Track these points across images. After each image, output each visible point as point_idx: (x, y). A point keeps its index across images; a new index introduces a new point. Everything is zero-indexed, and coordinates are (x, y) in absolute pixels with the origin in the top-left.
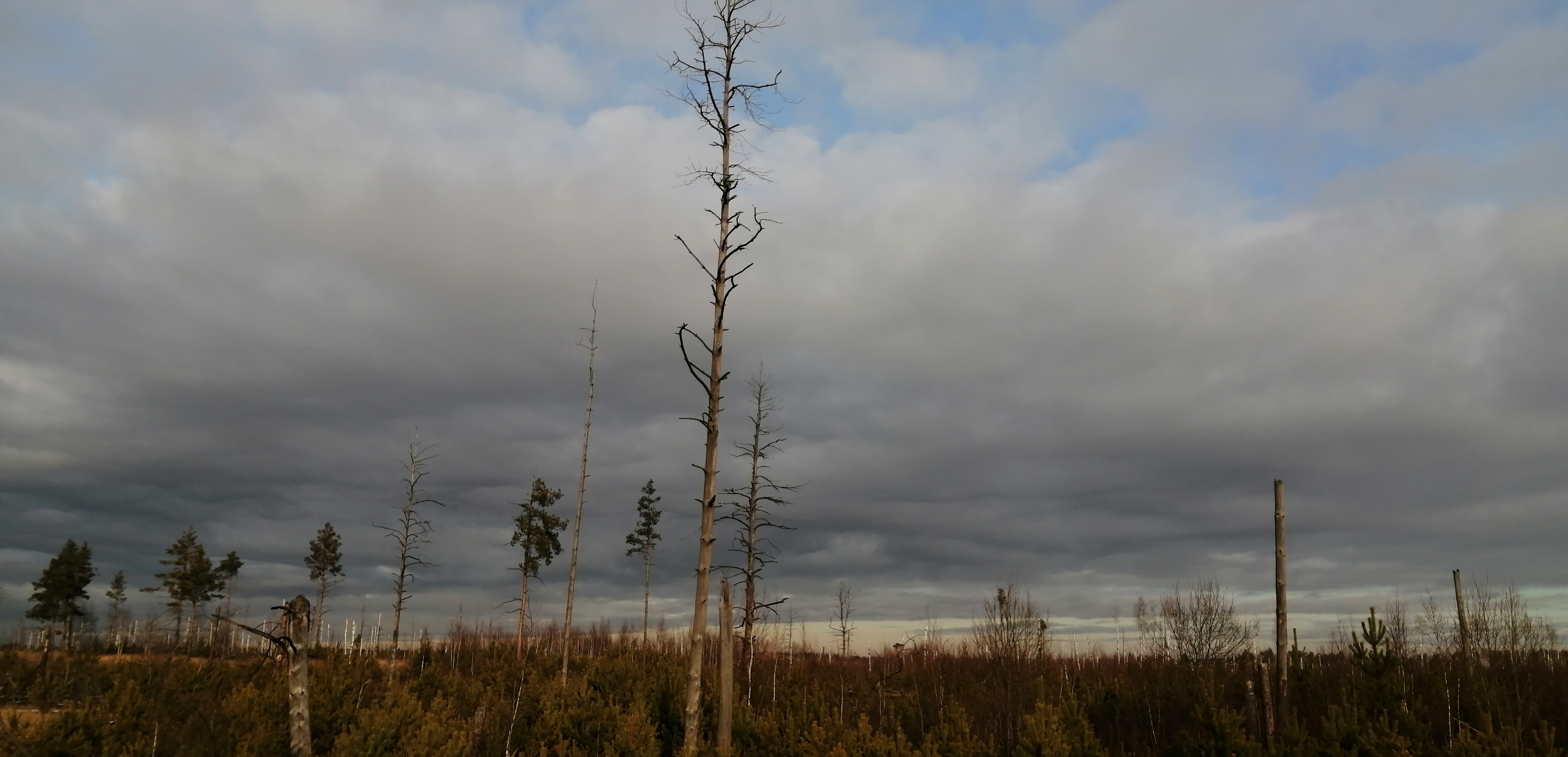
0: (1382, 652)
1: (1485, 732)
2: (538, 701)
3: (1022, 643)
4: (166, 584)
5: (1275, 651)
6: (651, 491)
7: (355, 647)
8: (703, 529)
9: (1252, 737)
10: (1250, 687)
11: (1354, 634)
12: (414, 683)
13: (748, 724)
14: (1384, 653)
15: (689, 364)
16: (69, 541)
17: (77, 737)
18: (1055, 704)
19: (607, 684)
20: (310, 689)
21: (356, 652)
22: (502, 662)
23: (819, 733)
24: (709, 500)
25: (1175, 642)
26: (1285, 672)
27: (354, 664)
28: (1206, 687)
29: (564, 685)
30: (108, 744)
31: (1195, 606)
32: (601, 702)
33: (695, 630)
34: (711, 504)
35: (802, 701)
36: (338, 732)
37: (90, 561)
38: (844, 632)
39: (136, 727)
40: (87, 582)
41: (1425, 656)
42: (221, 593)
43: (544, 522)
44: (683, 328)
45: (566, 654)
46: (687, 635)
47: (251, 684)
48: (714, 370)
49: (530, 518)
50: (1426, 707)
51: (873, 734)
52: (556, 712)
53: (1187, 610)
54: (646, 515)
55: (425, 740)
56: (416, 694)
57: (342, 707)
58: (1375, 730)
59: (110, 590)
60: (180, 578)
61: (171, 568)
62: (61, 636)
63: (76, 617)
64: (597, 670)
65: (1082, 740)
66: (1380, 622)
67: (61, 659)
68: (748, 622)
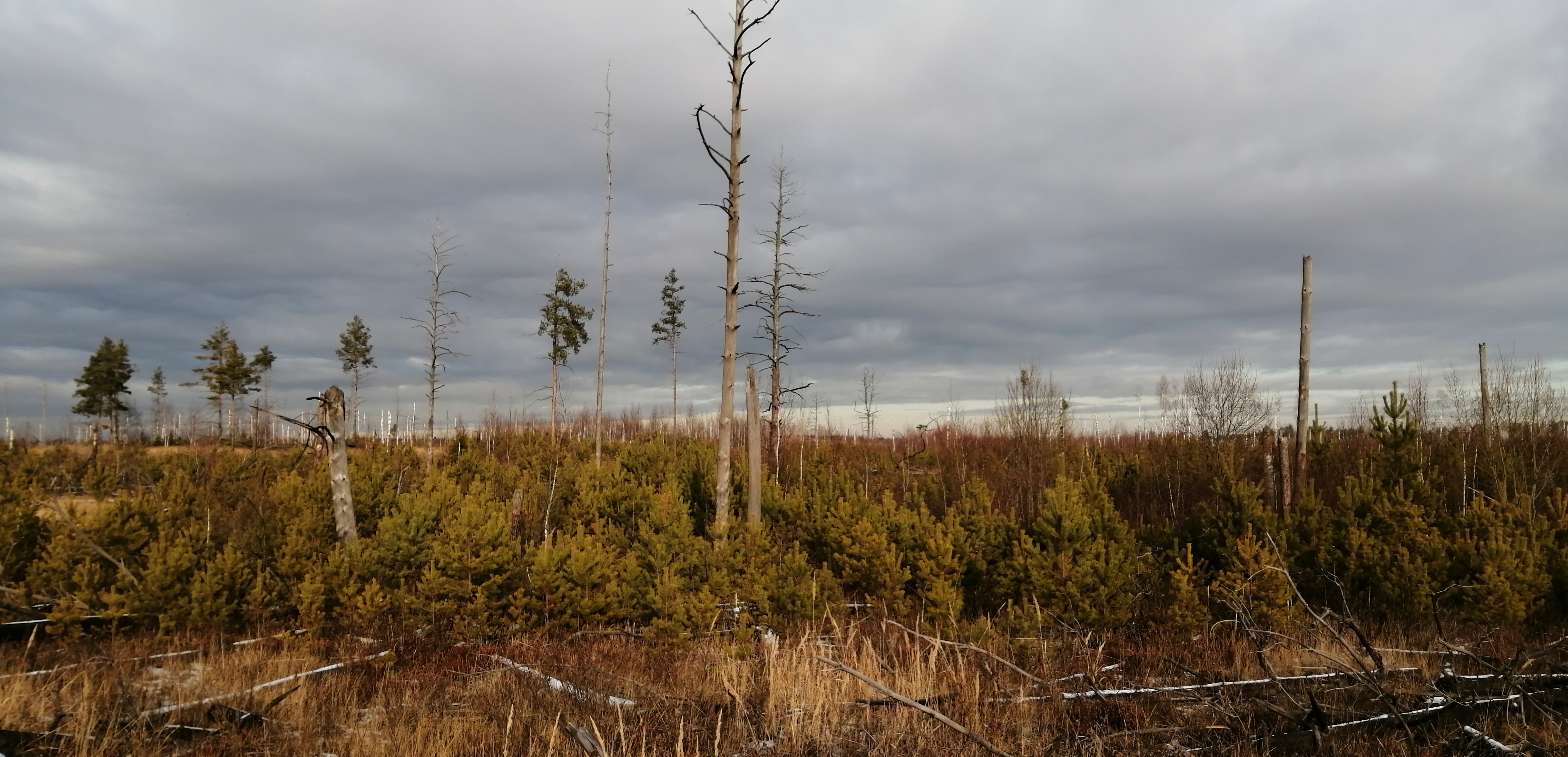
0: (1401, 426)
1: (1499, 500)
2: (574, 483)
3: (1044, 422)
4: (204, 378)
5: (1295, 427)
6: (674, 280)
7: (392, 436)
8: (727, 316)
9: (1269, 507)
10: (1269, 461)
11: (1375, 408)
12: (451, 469)
13: (776, 501)
14: (1404, 427)
15: (708, 147)
16: (106, 338)
17: (134, 523)
18: (1076, 479)
19: (639, 466)
20: (351, 475)
21: (393, 441)
22: (537, 447)
23: (845, 508)
24: (733, 287)
25: (1197, 419)
26: (1304, 445)
27: (392, 453)
28: (1226, 461)
29: (598, 467)
30: (164, 530)
31: (1218, 383)
32: (634, 483)
33: (722, 414)
34: (734, 291)
35: (828, 480)
36: (381, 517)
37: (128, 358)
38: (869, 415)
39: (189, 513)
40: (127, 377)
41: (1444, 429)
42: (258, 386)
43: (570, 312)
44: (700, 109)
45: (598, 438)
46: (716, 422)
47: (294, 472)
48: (733, 154)
49: (556, 307)
50: (1442, 477)
51: (897, 509)
52: (592, 492)
53: (1210, 388)
54: (670, 304)
55: (465, 521)
56: (455, 479)
57: (383, 493)
58: (1390, 499)
59: (151, 385)
60: (217, 373)
61: (207, 364)
62: (109, 430)
63: (121, 412)
64: (629, 453)
65: (1102, 512)
66: (1402, 396)
67: (111, 452)
68: (774, 407)
